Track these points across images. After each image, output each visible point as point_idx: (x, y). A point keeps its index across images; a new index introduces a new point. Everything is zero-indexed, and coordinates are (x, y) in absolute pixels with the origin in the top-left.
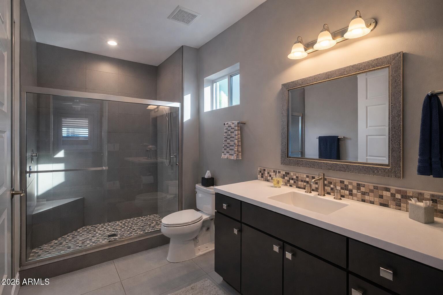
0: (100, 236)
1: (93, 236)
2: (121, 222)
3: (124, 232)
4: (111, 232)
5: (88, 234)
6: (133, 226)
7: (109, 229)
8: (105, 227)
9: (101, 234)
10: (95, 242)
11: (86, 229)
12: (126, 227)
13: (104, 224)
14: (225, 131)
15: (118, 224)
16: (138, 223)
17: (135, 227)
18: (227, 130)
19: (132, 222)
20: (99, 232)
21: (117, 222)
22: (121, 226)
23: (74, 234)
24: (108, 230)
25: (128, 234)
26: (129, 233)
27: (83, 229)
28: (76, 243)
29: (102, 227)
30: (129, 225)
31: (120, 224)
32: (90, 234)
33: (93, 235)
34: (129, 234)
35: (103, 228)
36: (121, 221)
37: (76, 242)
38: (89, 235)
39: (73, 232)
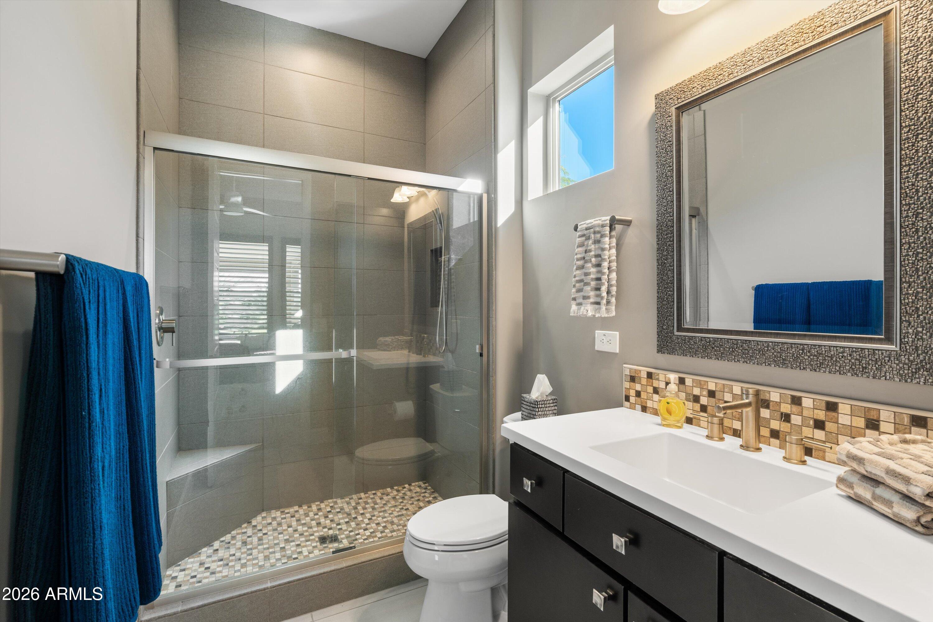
0: (303, 539)
1: (287, 541)
2: (348, 503)
3: (357, 532)
4: (326, 530)
5: (276, 534)
6: (376, 513)
7: (322, 520)
8: (311, 514)
9: (306, 534)
10: (294, 556)
11: (269, 521)
12: (360, 518)
13: (309, 507)
14: (579, 240)
15: (342, 509)
16: (387, 508)
17: (380, 519)
18: (584, 238)
19: (372, 505)
20: (300, 528)
21: (339, 501)
22: (349, 514)
23: (245, 533)
24: (319, 524)
25: (365, 537)
26: (368, 533)
27: (263, 518)
28: (251, 557)
29: (307, 515)
30: (365, 511)
31: (345, 506)
32: (279, 534)
33: (288, 537)
34: (369, 537)
35: (308, 519)
36: (347, 499)
37: (251, 554)
38: (277, 538)
39: (243, 526)
